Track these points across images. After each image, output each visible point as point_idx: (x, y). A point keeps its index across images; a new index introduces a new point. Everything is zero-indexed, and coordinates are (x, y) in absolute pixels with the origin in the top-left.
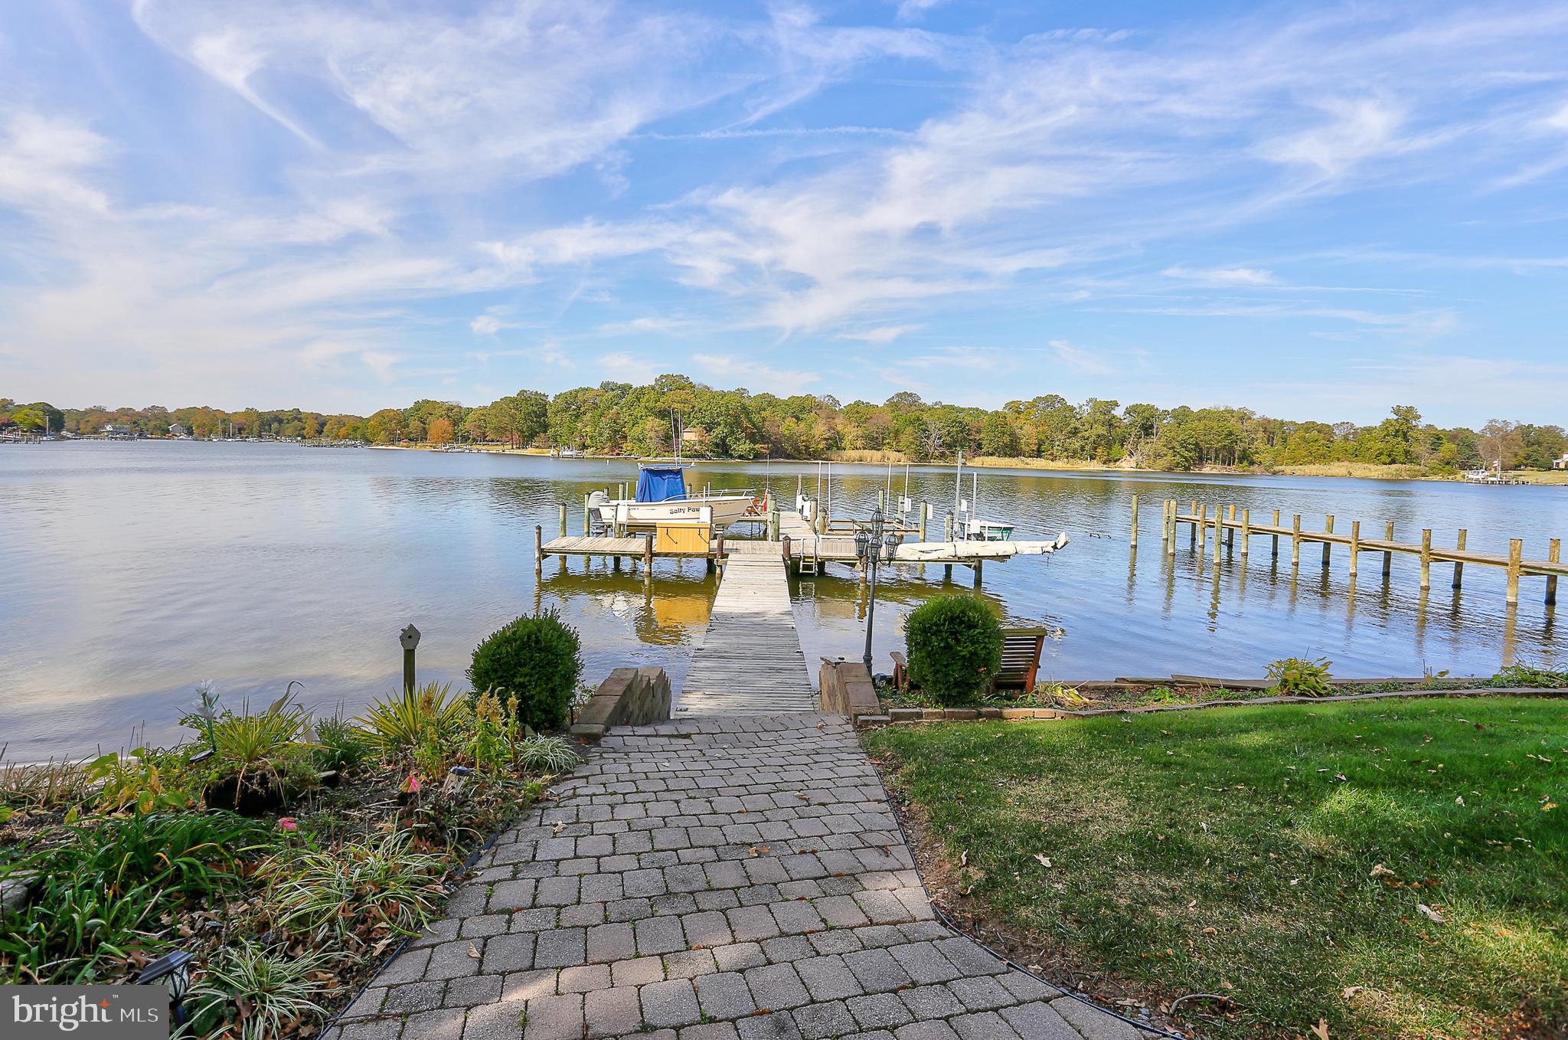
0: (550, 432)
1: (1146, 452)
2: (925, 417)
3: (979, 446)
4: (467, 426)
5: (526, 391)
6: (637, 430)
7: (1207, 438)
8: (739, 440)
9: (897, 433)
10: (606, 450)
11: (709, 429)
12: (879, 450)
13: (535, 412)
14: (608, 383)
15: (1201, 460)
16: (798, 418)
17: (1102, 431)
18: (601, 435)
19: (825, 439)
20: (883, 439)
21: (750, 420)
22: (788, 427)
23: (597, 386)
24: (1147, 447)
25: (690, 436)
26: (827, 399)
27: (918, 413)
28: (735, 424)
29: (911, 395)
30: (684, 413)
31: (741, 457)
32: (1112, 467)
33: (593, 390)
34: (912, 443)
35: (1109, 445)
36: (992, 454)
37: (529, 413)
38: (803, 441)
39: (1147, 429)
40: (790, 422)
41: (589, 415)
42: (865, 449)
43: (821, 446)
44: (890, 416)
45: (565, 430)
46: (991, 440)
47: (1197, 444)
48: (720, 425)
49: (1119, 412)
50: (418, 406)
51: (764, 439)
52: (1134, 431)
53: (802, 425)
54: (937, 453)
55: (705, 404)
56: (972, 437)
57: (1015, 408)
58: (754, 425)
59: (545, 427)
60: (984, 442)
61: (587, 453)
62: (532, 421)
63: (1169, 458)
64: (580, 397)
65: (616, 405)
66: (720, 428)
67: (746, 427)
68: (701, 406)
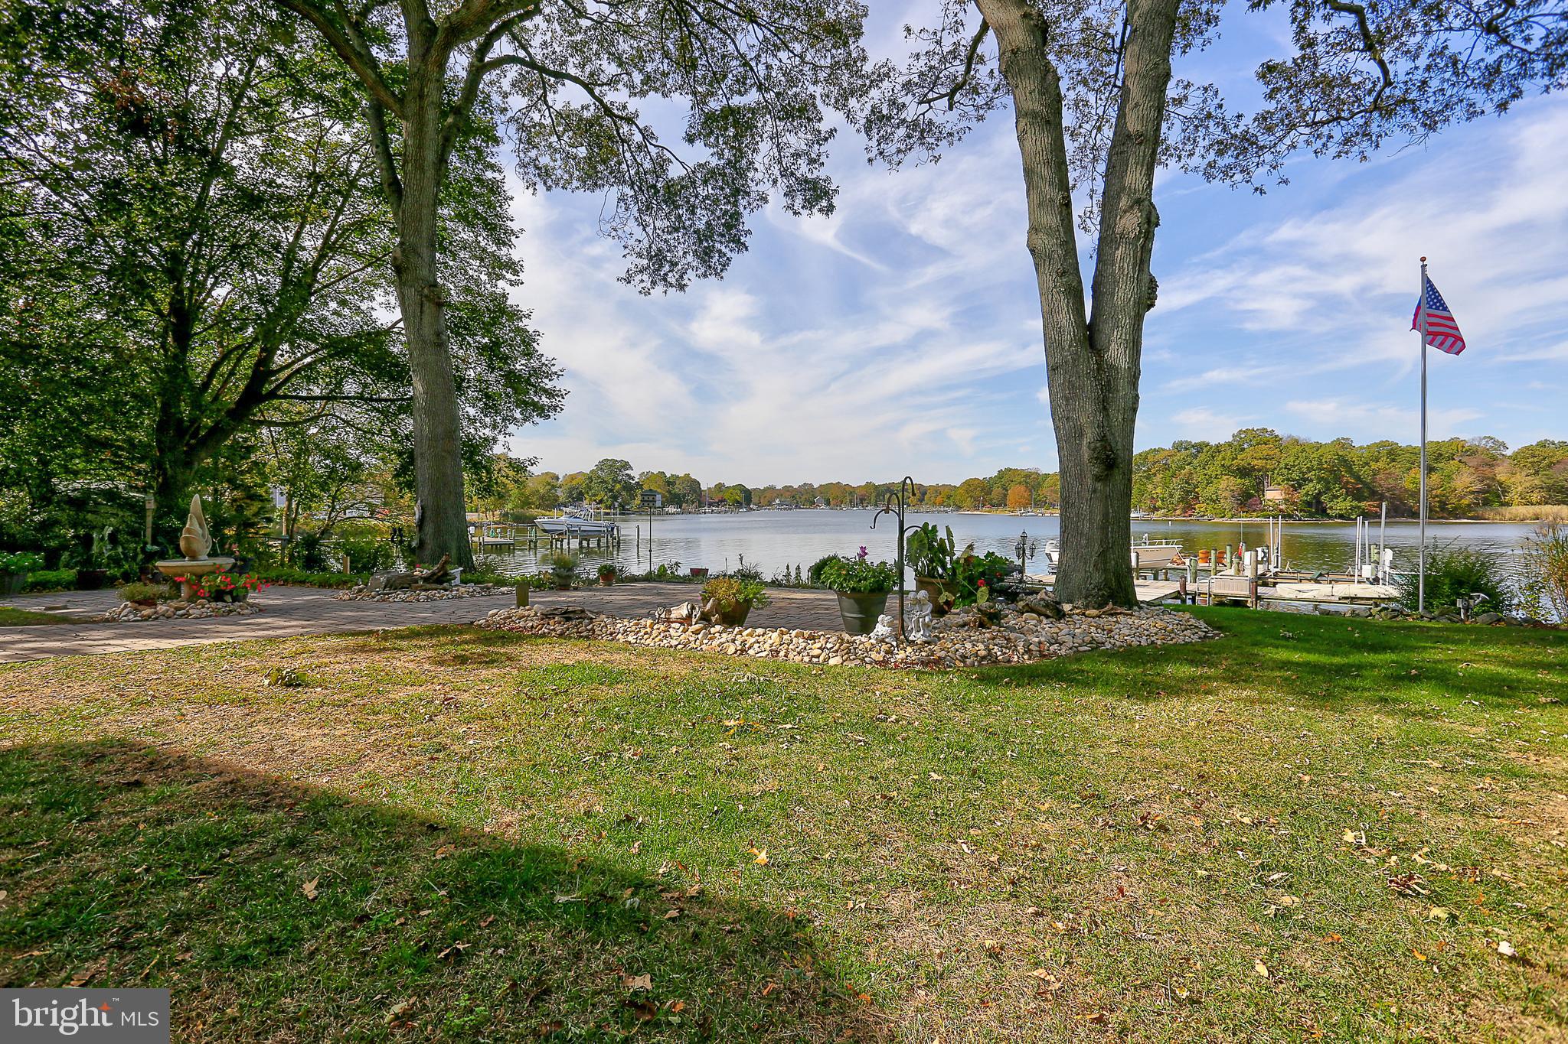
4: (1044, 491)
6: (1211, 489)
8: (1337, 497)
10: (1178, 512)
14: (1181, 443)
16: (1432, 469)
18: (1171, 496)
19: (1472, 493)
21: (1354, 474)
22: (1412, 479)
23: (1168, 446)
25: (1273, 495)
28: (1332, 479)
30: (1267, 470)
31: (1341, 516)
33: (1164, 450)
38: (1436, 496)
41: (1159, 476)
42: (1545, 503)
43: (1465, 502)
45: (1135, 492)
48: (1312, 481)
50: (1002, 474)
51: (1374, 495)
53: (1436, 476)
55: (1292, 459)
58: (1358, 478)
61: (1156, 516)
64: (1150, 458)
65: (1189, 464)
66: (1311, 485)
67: (1348, 482)
68: (1287, 461)
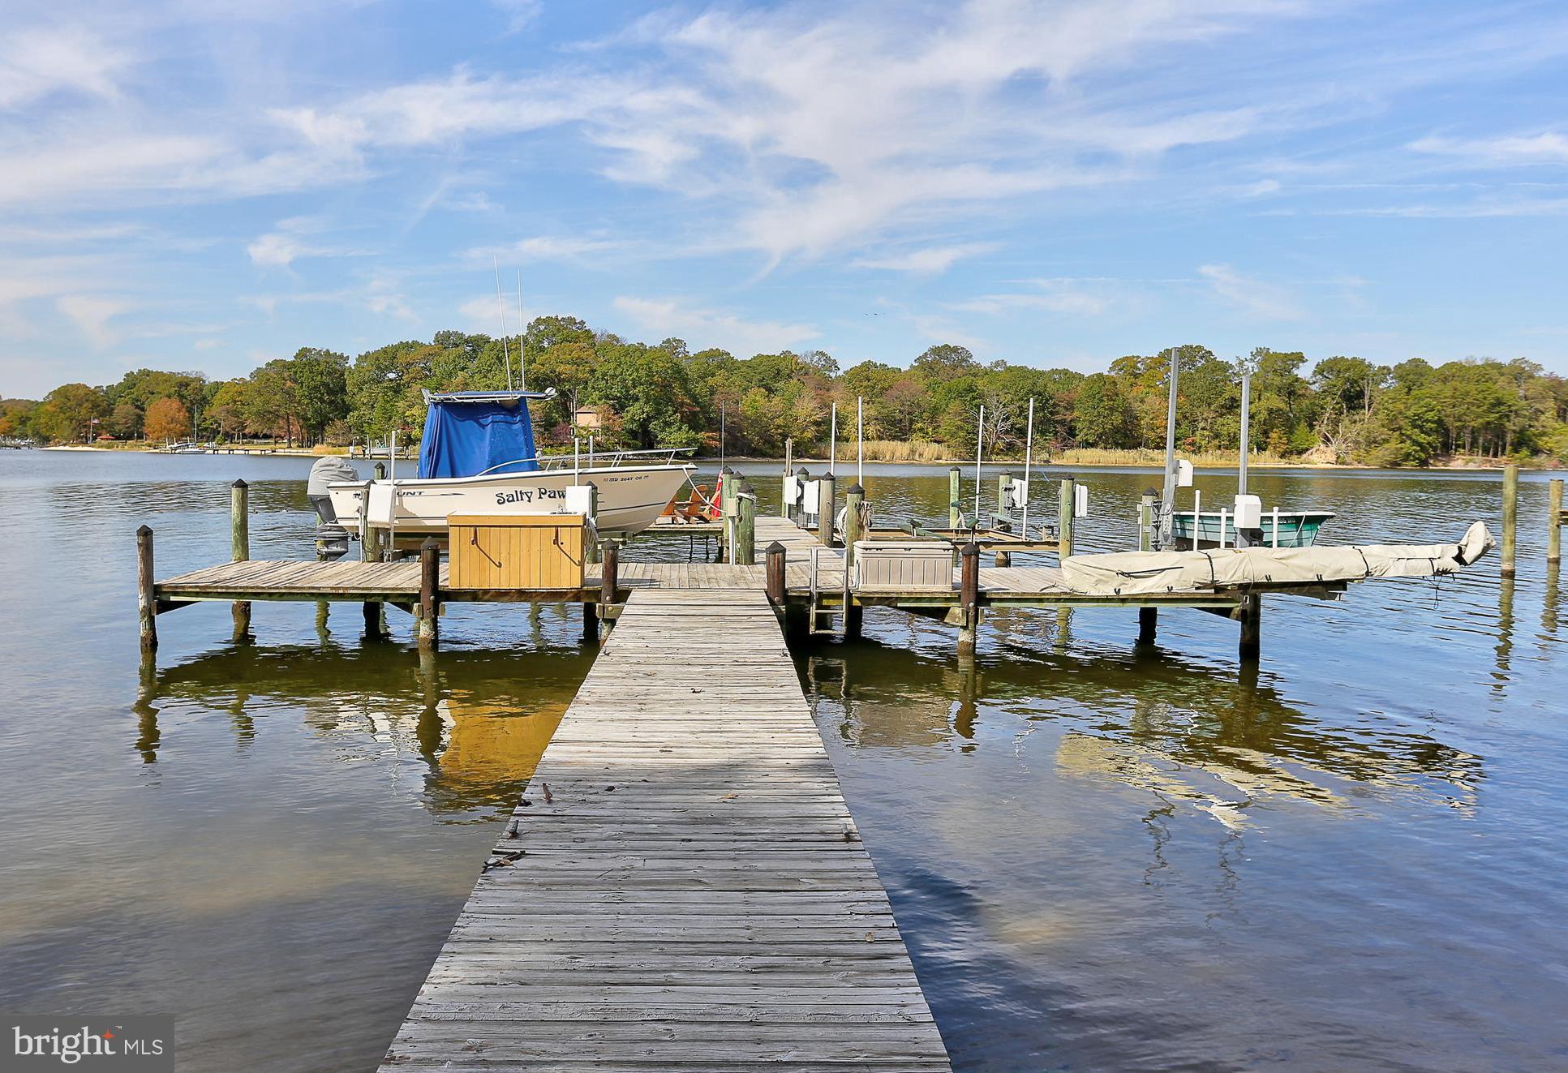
0: (352, 417)
1: (1352, 436)
2: (980, 384)
3: (1072, 432)
4: (216, 411)
5: (309, 350)
7: (1459, 410)
8: (668, 426)
9: (935, 412)
11: (620, 406)
12: (905, 440)
13: (326, 385)
14: (448, 335)
15: (1447, 448)
16: (770, 390)
17: (1278, 403)
19: (816, 423)
20: (912, 422)
21: (688, 392)
22: (753, 402)
23: (428, 339)
24: (1355, 427)
25: (587, 419)
26: (816, 359)
27: (969, 379)
28: (662, 399)
29: (955, 350)
30: (578, 382)
32: (1295, 463)
33: (422, 345)
34: (961, 428)
35: (1290, 428)
36: (1093, 445)
37: (315, 387)
38: (779, 427)
39: (1353, 399)
40: (757, 395)
41: (414, 388)
42: (881, 438)
43: (809, 434)
44: (922, 385)
45: (376, 413)
46: (1091, 422)
47: (1440, 422)
48: (637, 400)
49: (1304, 372)
50: (132, 381)
51: (712, 424)
52: (1330, 403)
53: (776, 400)
54: (1001, 444)
55: (612, 365)
56: (1058, 418)
57: (1128, 367)
58: (694, 398)
59: (345, 410)
60: (1079, 425)
61: (414, 452)
62: (322, 400)
63: (1393, 445)
64: (402, 359)
65: (463, 369)
66: (637, 405)
67: (682, 404)
68: (605, 369)
